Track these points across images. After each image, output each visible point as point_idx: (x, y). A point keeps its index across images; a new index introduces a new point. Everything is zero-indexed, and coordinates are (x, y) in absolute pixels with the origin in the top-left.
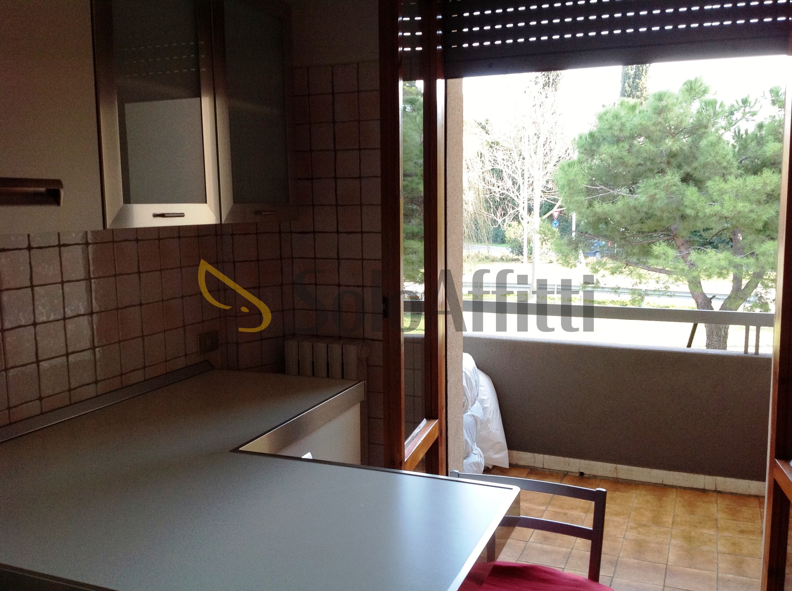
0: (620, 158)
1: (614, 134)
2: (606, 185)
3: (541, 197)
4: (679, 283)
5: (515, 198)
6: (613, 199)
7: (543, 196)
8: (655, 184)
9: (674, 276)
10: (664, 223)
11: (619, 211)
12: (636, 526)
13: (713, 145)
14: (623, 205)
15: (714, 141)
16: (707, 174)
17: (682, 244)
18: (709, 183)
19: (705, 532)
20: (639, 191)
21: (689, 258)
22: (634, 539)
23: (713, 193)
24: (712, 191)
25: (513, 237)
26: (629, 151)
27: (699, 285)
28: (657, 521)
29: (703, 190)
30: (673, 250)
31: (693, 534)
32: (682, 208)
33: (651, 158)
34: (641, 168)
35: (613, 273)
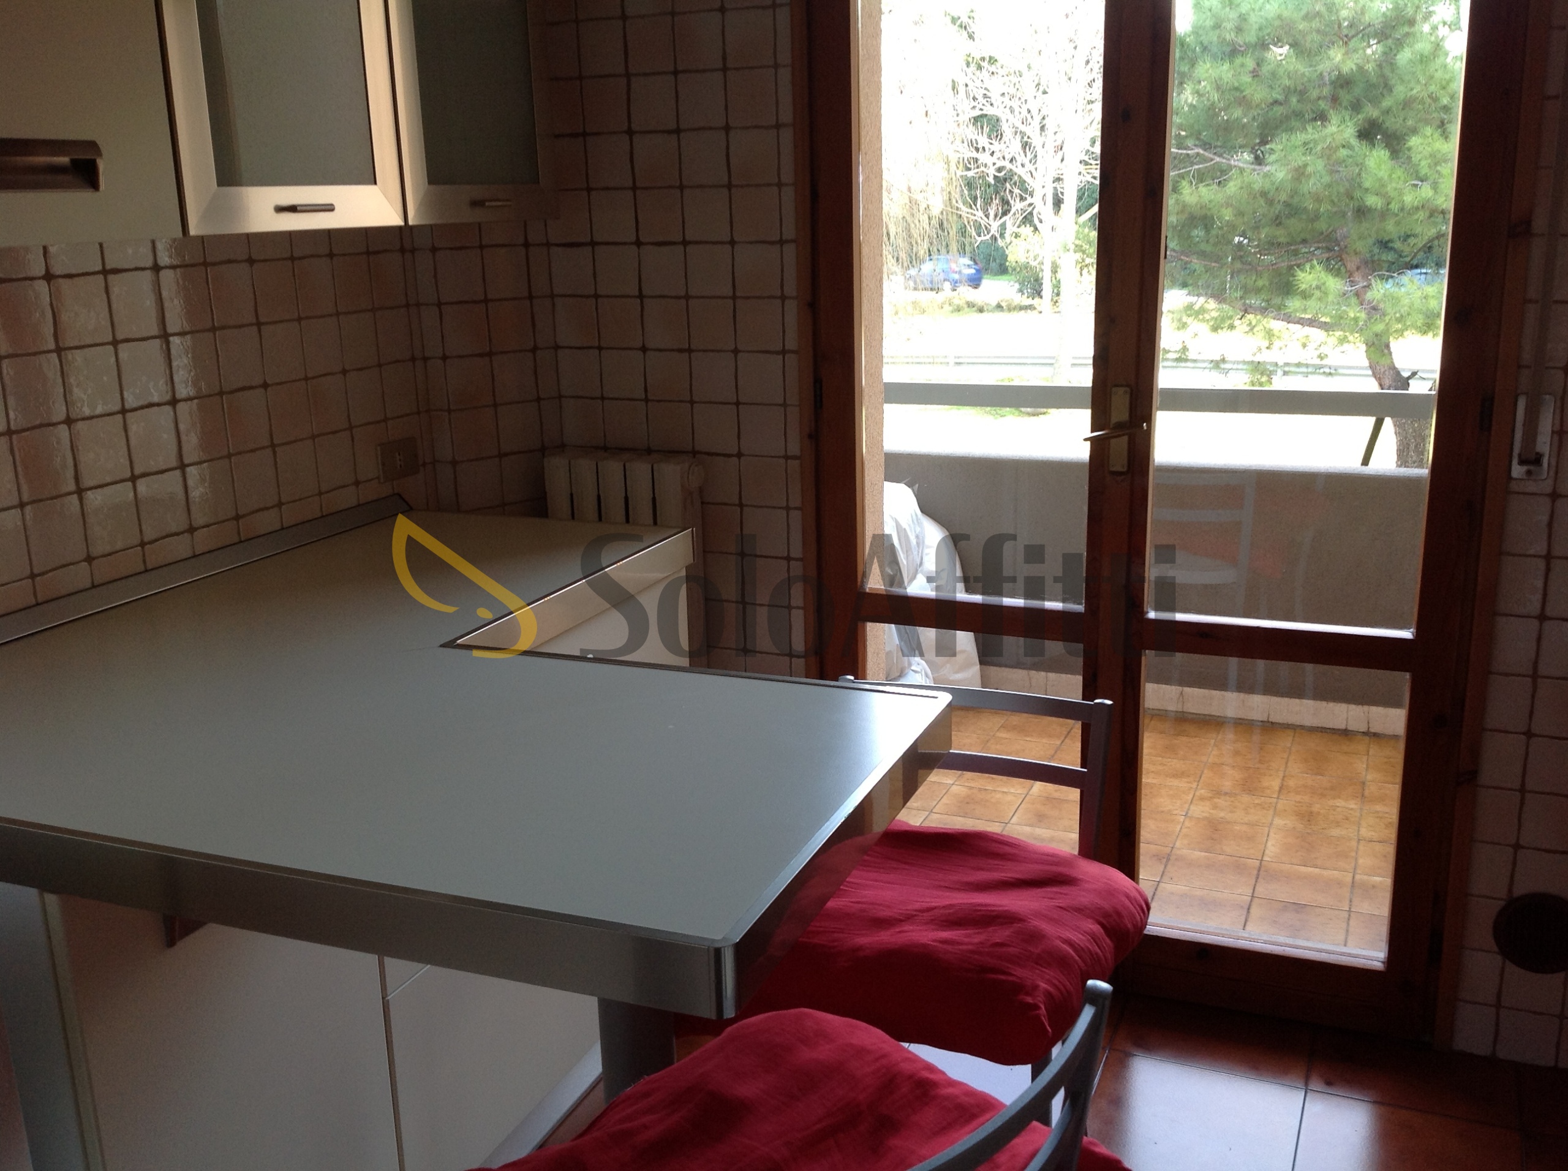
0: (1237, 89)
1: (1225, 39)
2: (1207, 147)
3: (1080, 173)
4: (1346, 345)
5: (1027, 178)
6: (1219, 176)
7: (1084, 172)
8: (1305, 144)
9: (1338, 334)
10: (1322, 225)
11: (1230, 201)
12: (1210, 795)
13: (1424, 60)
14: (1242, 188)
15: (1426, 53)
16: (1410, 123)
17: (1358, 268)
18: (1414, 141)
19: (1338, 804)
20: (1273, 157)
21: (1369, 295)
22: (1205, 818)
23: (1420, 160)
24: (1419, 157)
25: (1022, 260)
26: (1255, 74)
27: (1386, 351)
28: (1250, 785)
29: (1401, 155)
30: (1337, 279)
31: (1316, 808)
32: (1358, 194)
33: (1298, 89)
34: (1279, 110)
35: (1215, 329)
